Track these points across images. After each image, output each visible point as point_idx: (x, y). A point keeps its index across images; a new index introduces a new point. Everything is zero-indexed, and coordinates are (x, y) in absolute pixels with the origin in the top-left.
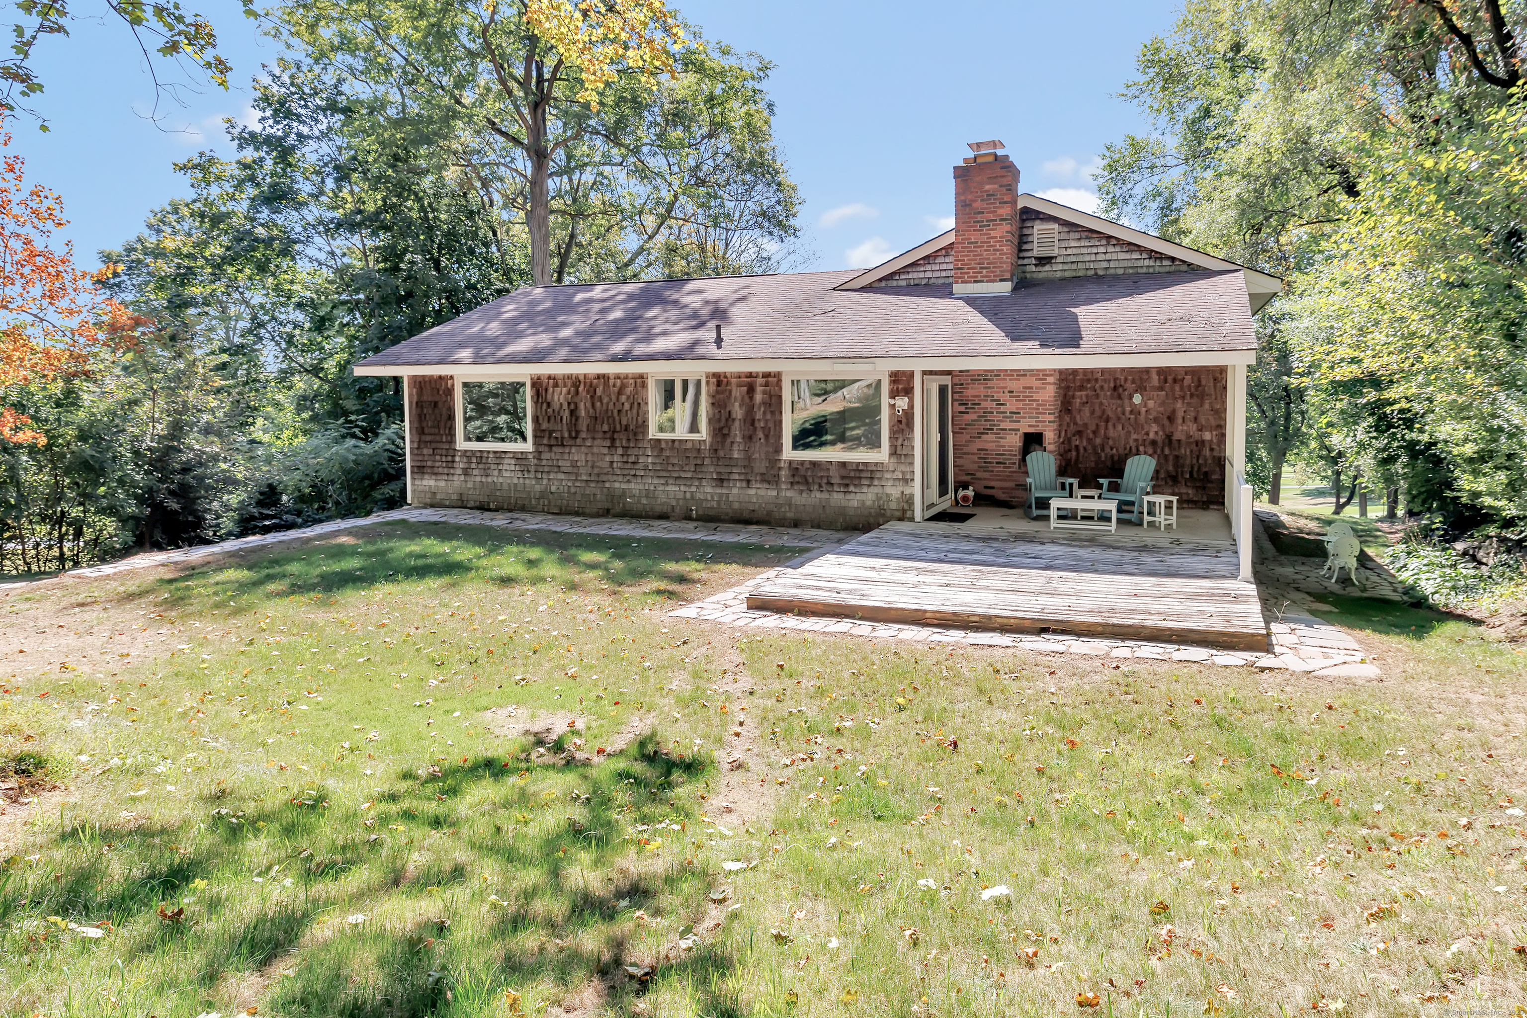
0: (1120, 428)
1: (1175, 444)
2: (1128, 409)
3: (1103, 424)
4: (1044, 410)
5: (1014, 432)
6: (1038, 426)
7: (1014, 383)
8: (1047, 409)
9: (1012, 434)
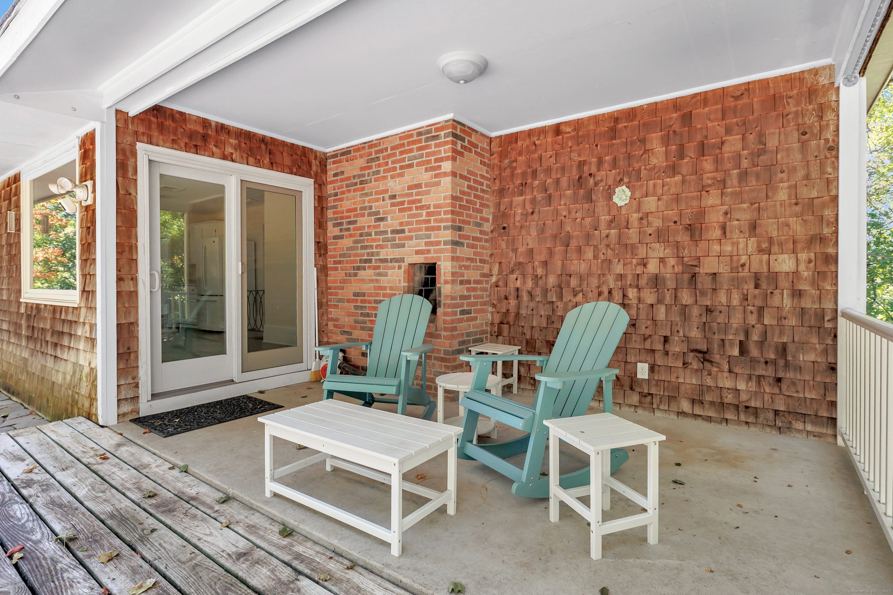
0: (589, 254)
1: (704, 282)
2: (604, 218)
3: (559, 249)
4: (438, 223)
5: (396, 265)
6: (428, 251)
7: (397, 182)
8: (441, 220)
9: (394, 268)
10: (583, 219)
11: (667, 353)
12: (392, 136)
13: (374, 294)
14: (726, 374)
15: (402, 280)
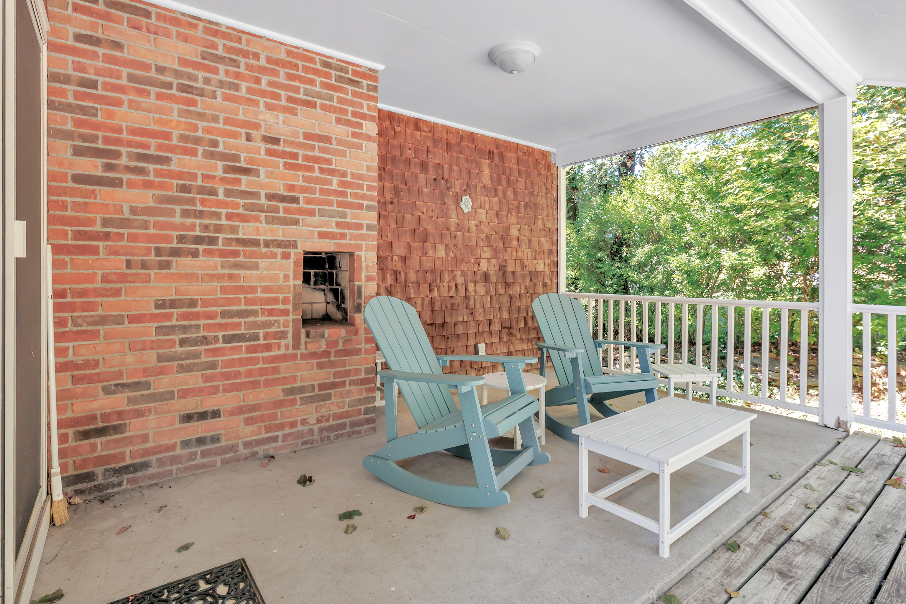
1: (509, 278)
2: (453, 220)
3: (417, 244)
4: (358, 199)
5: (279, 251)
6: (343, 236)
7: (281, 119)
8: (363, 197)
9: (275, 256)
10: (437, 218)
11: (491, 332)
12: (268, 40)
13: (223, 302)
14: (518, 341)
15: (292, 276)
